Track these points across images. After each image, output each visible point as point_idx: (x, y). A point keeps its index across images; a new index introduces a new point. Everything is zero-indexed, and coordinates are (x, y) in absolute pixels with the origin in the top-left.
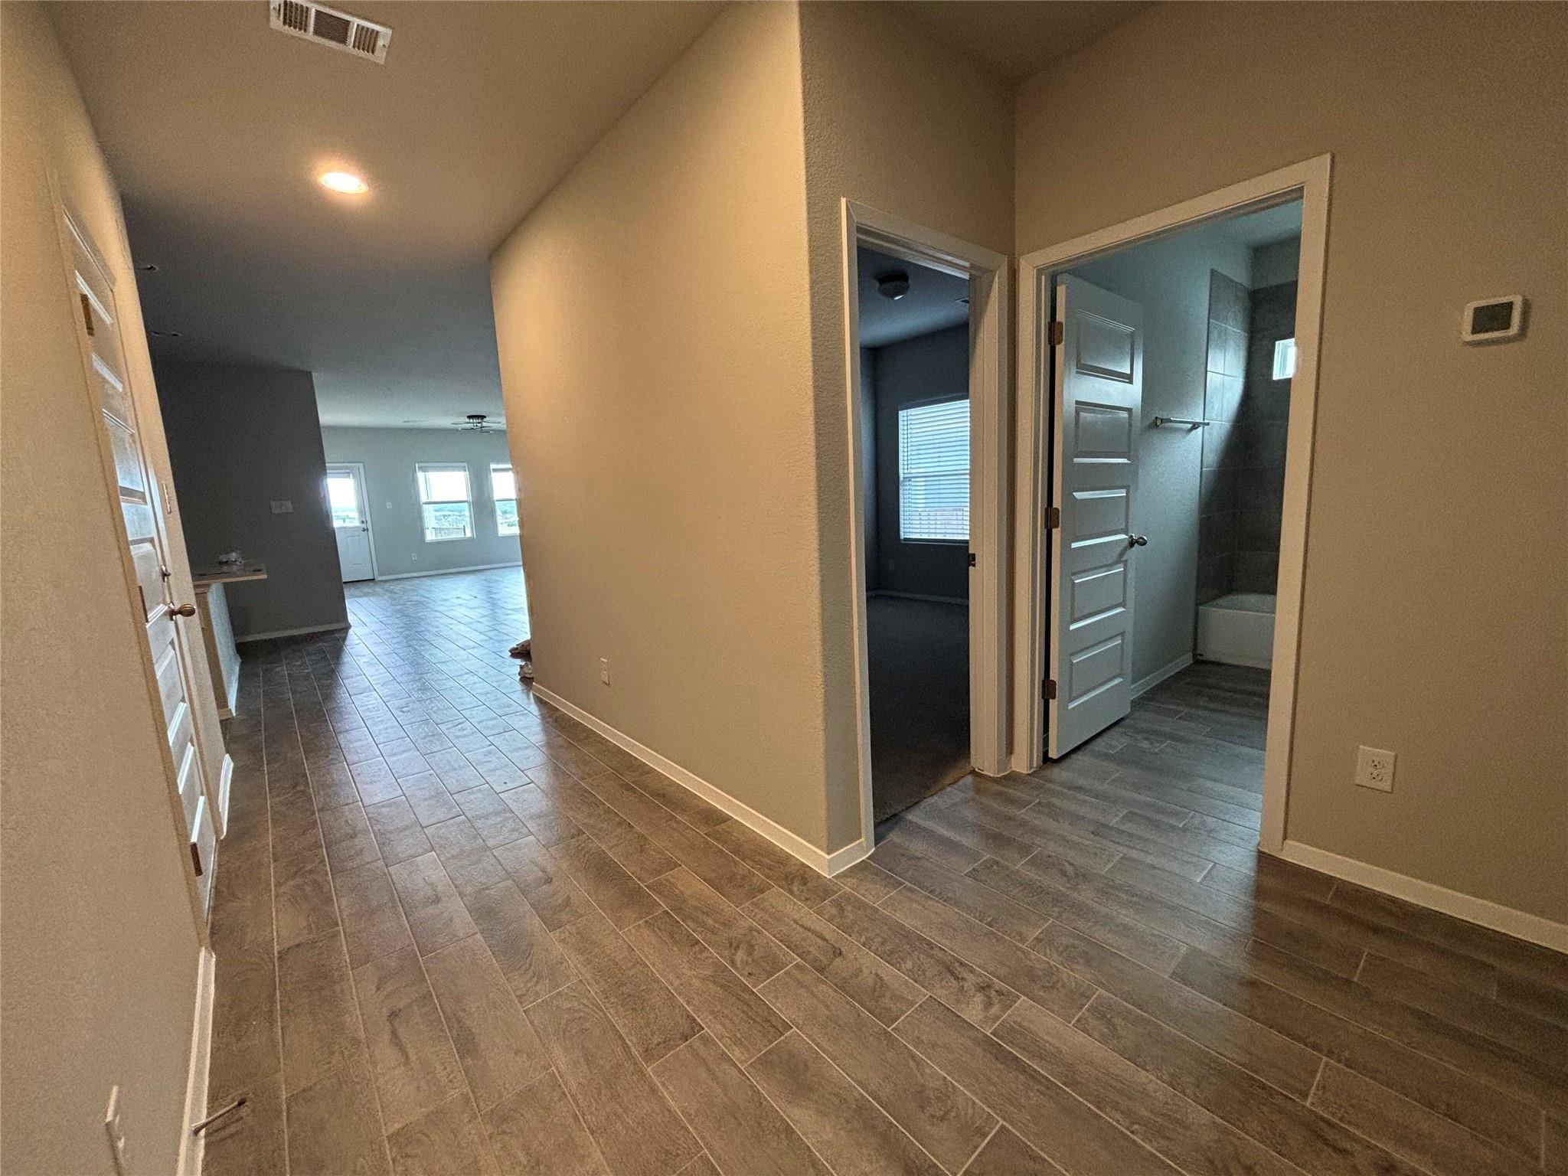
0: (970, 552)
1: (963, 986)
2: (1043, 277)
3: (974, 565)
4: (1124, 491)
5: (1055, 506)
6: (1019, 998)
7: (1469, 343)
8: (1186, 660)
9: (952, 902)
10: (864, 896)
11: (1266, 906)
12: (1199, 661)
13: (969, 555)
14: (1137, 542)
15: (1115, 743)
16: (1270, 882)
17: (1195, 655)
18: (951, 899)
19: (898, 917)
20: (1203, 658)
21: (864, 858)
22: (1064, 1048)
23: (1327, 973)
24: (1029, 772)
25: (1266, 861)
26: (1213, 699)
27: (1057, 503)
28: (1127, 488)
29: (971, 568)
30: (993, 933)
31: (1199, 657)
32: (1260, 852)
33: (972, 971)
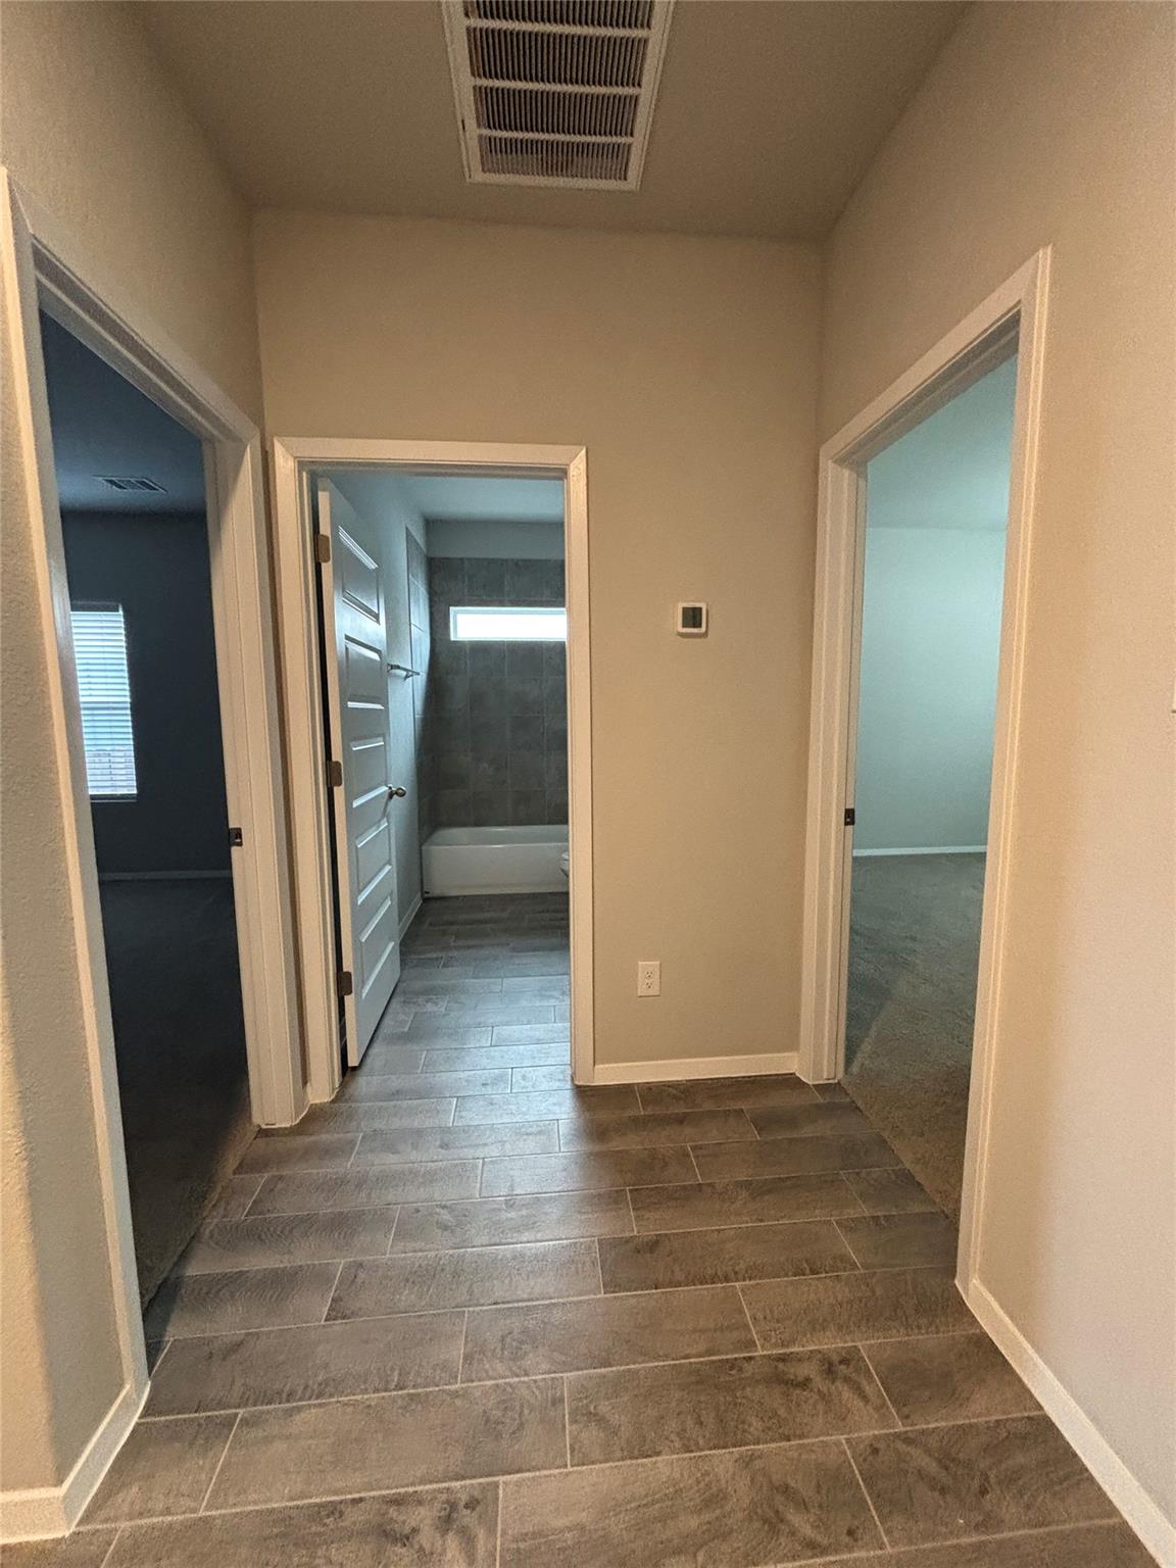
0: (231, 826)
1: (421, 1549)
2: (304, 474)
3: (240, 844)
4: (381, 739)
5: (334, 759)
6: (496, 1485)
7: (683, 635)
8: (417, 902)
9: (330, 1389)
10: (168, 1511)
11: (617, 1144)
12: (427, 900)
13: (229, 831)
14: (396, 793)
15: (402, 1017)
16: (604, 1116)
17: (423, 892)
18: (326, 1383)
19: (255, 1502)
20: (429, 895)
21: (135, 1419)
22: (584, 1517)
23: (684, 1188)
24: (332, 1097)
25: (586, 1095)
26: (458, 936)
27: (337, 756)
28: (383, 736)
29: (235, 850)
30: (412, 1397)
31: (426, 895)
32: (578, 1087)
33: (419, 1501)
